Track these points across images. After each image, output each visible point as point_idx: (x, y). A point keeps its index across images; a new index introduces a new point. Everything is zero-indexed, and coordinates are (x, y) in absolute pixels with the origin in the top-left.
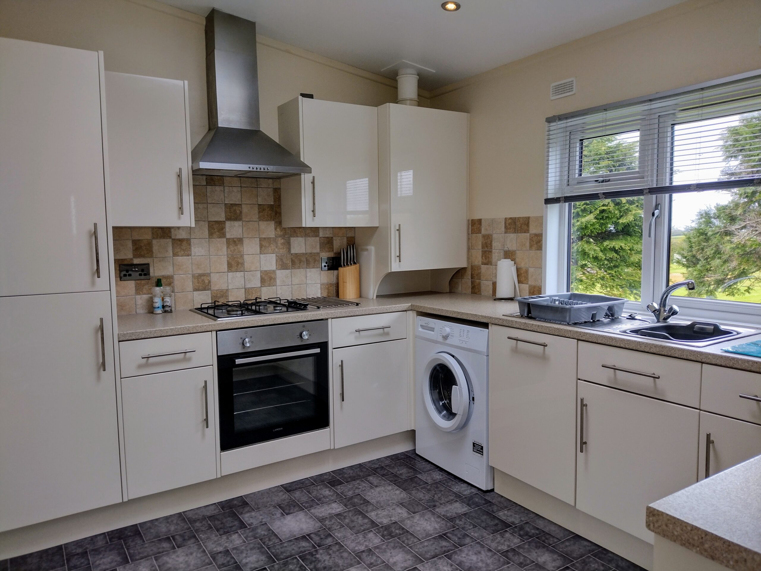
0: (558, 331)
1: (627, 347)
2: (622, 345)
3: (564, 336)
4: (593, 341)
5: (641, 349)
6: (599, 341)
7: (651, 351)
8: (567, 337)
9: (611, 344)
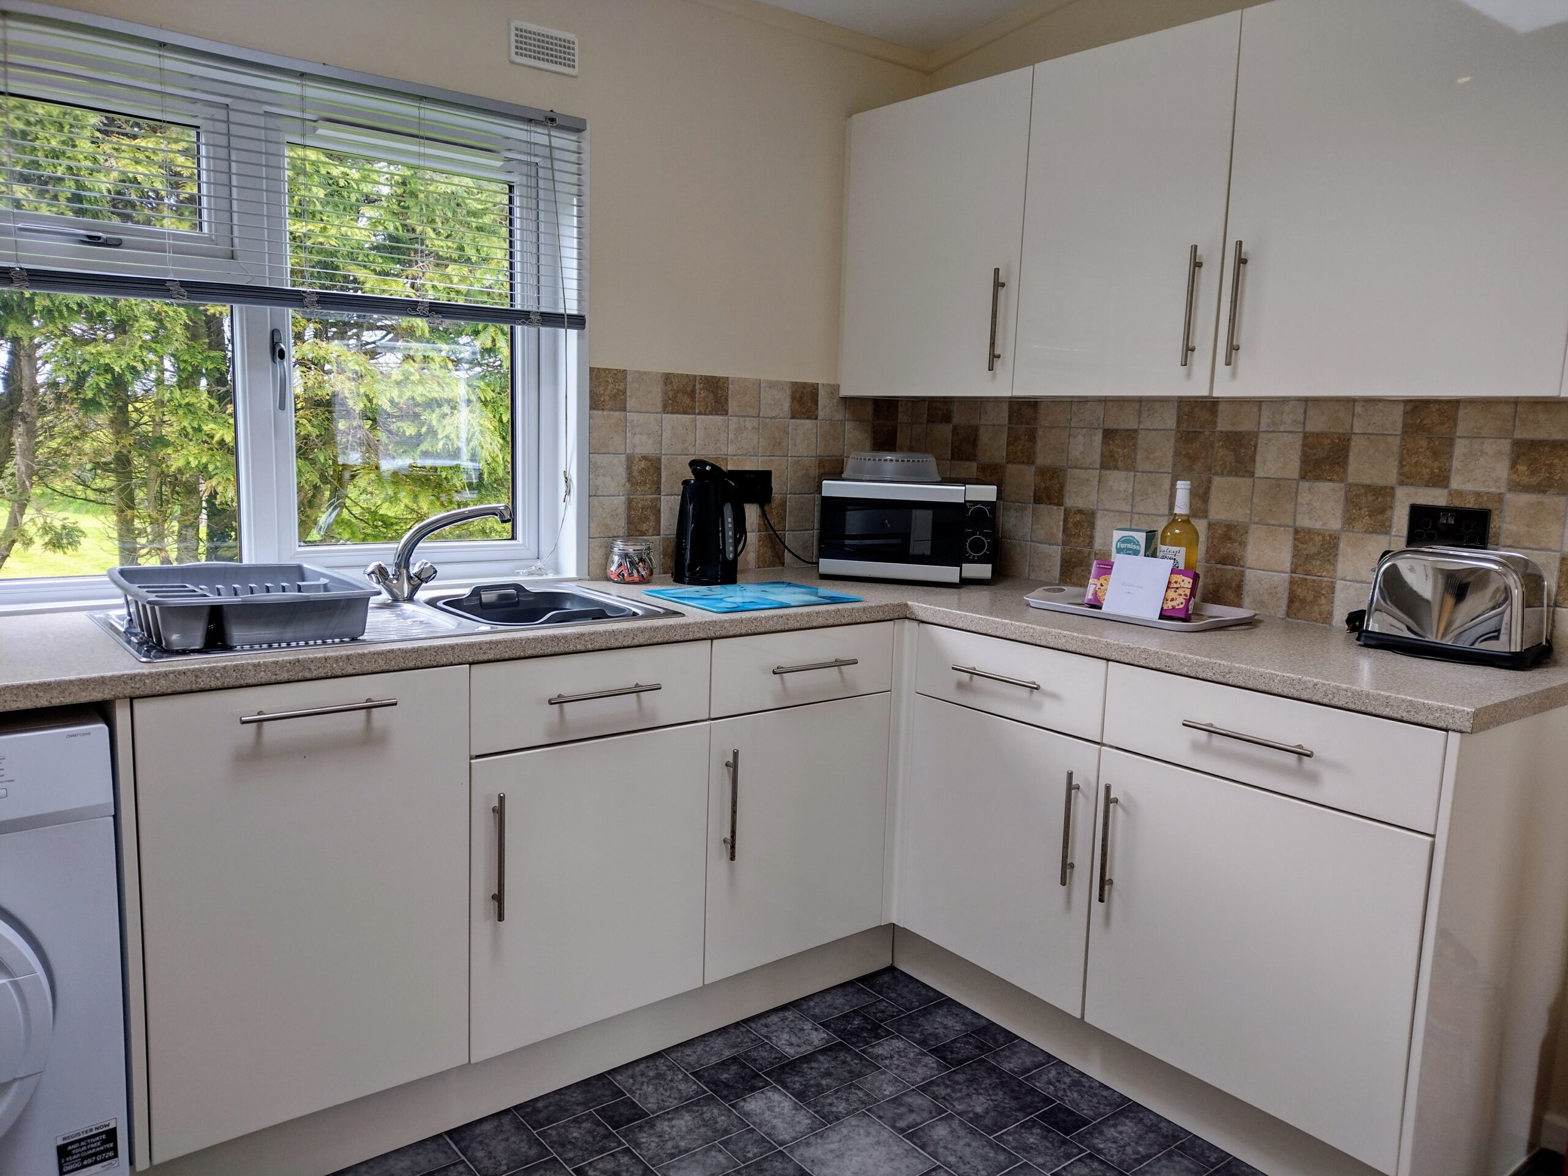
0: (414, 656)
1: (590, 647)
2: (580, 647)
3: (435, 663)
4: (513, 656)
5: (618, 644)
6: (529, 652)
7: (636, 642)
8: (443, 666)
9: (557, 650)
